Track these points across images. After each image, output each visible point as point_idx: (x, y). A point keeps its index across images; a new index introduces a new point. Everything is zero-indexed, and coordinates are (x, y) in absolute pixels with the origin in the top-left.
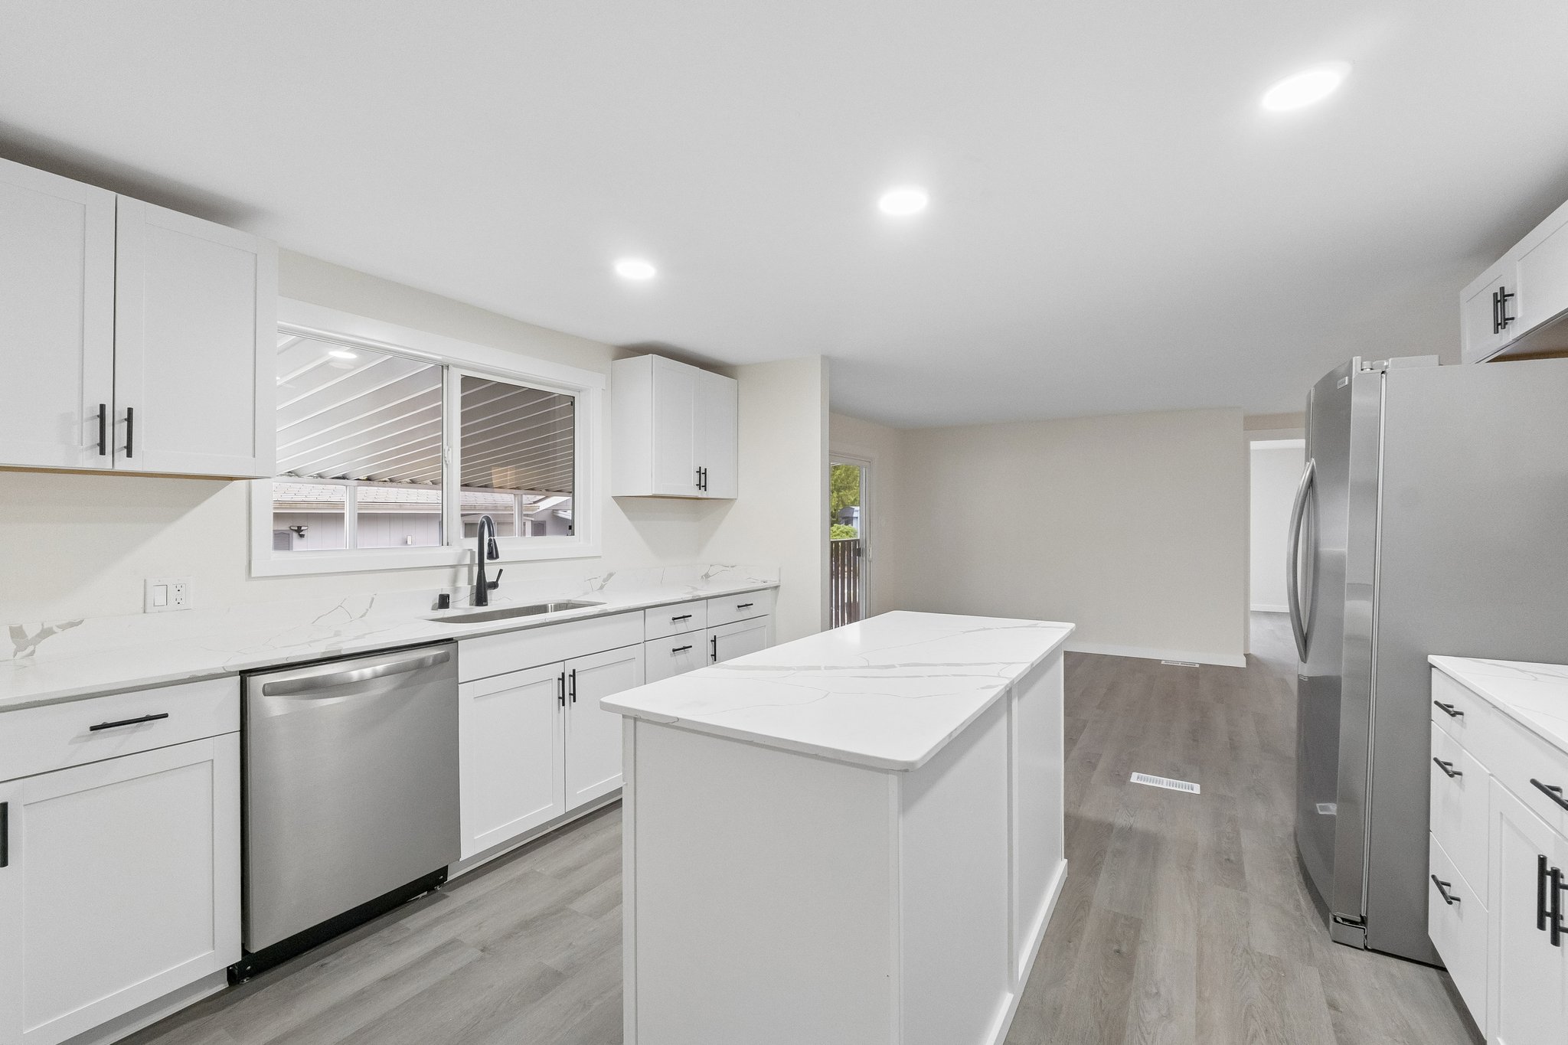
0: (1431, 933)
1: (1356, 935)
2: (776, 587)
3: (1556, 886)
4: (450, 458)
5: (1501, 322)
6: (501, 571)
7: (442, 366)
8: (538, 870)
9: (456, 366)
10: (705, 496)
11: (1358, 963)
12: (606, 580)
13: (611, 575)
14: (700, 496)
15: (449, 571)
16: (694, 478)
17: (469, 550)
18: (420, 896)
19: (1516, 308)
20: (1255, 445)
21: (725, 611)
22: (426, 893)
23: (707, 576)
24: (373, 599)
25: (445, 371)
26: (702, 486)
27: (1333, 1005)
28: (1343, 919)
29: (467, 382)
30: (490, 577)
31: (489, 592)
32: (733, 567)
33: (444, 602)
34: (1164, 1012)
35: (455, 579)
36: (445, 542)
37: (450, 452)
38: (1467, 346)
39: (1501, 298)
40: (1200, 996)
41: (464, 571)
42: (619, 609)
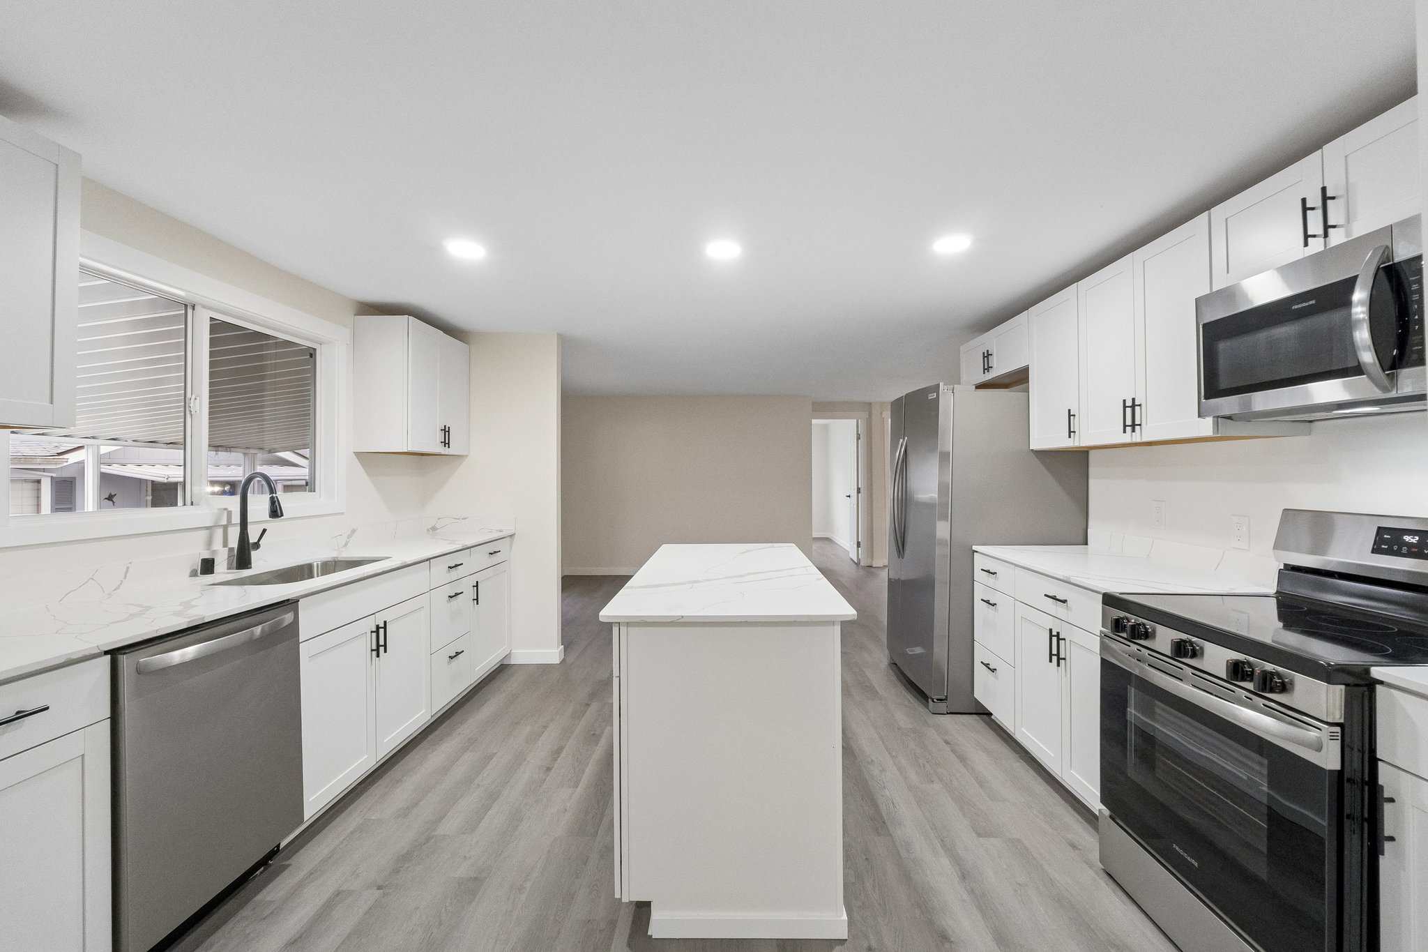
0: (976, 696)
1: (942, 707)
2: (512, 536)
3: (1059, 639)
4: (198, 409)
5: (987, 369)
6: (264, 531)
7: (186, 306)
8: (373, 818)
9: (204, 307)
10: (447, 453)
11: (946, 720)
12: (350, 536)
13: (354, 531)
14: (443, 453)
15: (204, 533)
16: (440, 436)
17: (225, 509)
18: (258, 872)
19: (994, 361)
20: (814, 421)
21: (479, 559)
22: (262, 868)
23: (434, 529)
24: (128, 568)
25: (190, 311)
26: (446, 443)
27: (947, 742)
28: (937, 700)
29: (217, 327)
30: (253, 538)
31: (253, 553)
32: (464, 519)
33: (208, 566)
34: (880, 768)
35: (209, 542)
36: (188, 501)
37: (198, 401)
38: (964, 378)
39: (987, 356)
40: (892, 757)
41: (219, 533)
42: (416, 561)
